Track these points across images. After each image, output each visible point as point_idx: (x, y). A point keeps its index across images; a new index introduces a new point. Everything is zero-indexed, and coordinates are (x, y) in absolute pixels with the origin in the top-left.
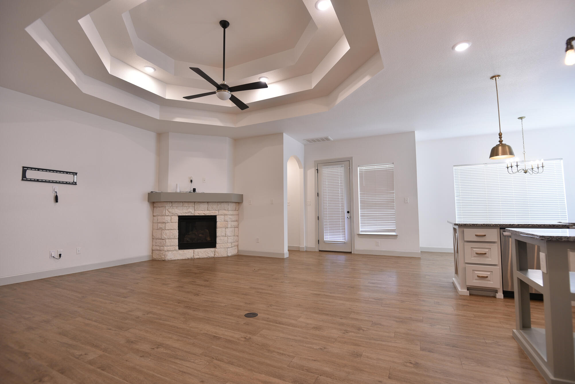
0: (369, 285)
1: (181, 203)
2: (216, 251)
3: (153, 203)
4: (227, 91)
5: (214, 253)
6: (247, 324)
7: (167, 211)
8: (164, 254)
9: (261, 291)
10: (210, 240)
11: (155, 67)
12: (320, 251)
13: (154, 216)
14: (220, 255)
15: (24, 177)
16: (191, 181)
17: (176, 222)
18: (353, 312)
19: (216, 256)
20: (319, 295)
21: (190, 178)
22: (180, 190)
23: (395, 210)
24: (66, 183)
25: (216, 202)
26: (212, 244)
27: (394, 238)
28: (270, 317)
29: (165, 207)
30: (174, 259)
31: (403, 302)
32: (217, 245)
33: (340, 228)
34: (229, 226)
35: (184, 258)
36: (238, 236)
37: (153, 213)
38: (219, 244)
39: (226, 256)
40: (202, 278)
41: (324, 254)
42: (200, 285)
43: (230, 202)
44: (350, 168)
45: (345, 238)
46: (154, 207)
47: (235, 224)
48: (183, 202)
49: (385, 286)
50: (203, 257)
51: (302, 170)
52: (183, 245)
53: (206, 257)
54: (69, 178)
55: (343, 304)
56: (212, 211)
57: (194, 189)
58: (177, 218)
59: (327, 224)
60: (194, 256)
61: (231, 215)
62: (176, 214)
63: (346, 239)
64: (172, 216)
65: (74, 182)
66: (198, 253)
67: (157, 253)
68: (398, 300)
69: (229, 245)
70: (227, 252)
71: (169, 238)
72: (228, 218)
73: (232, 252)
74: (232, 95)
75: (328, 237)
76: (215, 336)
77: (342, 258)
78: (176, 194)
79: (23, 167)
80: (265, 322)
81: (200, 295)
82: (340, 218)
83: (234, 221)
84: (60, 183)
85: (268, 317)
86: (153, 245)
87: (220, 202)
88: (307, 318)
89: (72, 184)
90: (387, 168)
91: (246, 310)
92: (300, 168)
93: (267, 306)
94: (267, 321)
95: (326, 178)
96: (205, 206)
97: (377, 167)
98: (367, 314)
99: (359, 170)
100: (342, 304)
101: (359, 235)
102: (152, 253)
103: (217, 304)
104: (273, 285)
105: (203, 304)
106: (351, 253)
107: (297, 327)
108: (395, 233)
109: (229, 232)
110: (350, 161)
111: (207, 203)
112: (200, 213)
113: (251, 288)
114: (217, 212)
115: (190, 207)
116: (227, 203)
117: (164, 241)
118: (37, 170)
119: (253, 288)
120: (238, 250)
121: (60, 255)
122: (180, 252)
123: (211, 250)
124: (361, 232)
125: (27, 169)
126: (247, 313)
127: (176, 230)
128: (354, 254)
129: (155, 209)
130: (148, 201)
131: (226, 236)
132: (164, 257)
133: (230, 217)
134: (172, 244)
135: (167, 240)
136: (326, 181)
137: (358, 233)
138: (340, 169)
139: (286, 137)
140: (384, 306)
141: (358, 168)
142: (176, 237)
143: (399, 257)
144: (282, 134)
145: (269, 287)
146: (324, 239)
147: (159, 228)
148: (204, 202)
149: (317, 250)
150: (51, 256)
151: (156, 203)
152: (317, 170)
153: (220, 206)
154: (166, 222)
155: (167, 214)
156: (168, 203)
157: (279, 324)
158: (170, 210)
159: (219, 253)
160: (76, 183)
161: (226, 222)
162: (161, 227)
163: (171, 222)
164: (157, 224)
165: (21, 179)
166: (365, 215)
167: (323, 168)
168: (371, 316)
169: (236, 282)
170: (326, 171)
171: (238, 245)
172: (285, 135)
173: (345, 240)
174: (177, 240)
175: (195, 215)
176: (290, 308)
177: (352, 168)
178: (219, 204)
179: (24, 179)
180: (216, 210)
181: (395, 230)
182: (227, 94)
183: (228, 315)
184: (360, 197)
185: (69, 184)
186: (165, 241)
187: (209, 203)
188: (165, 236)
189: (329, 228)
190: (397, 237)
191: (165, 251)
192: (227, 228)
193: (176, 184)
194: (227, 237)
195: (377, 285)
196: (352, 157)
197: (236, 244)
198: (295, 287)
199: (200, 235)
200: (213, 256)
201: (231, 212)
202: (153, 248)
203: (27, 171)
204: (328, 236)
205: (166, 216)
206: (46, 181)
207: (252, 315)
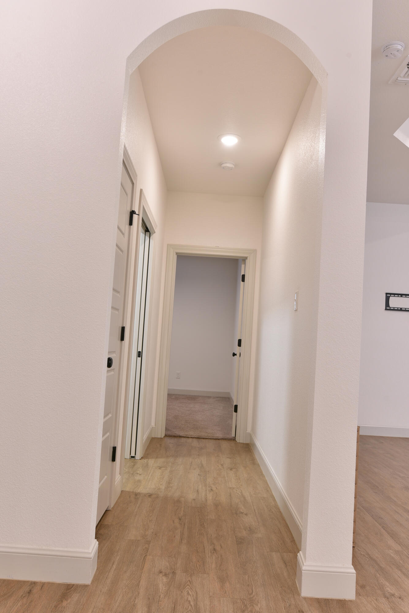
79: (387, 294)
118: (400, 296)
125: (390, 295)
165: (384, 308)
179: (387, 308)
203: (390, 297)
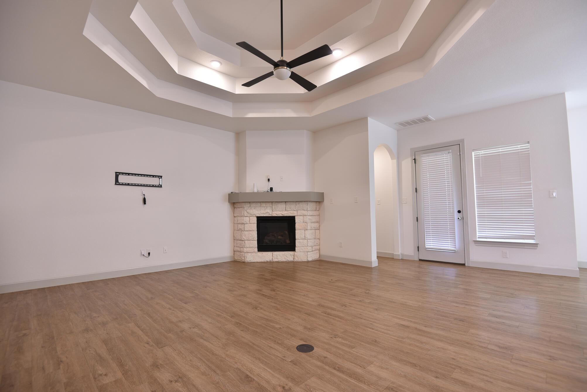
0: (490, 318)
1: (259, 203)
2: (295, 254)
3: (234, 203)
4: (286, 67)
5: (293, 257)
6: (294, 363)
7: (246, 212)
8: (244, 255)
9: (329, 311)
10: (289, 242)
11: (221, 60)
12: (420, 260)
13: (234, 217)
14: (299, 259)
15: (117, 182)
16: (269, 180)
17: (254, 223)
18: (459, 367)
19: (295, 260)
20: (408, 327)
21: (267, 177)
22: (257, 190)
23: (532, 208)
24: (153, 186)
25: (294, 201)
26: (291, 247)
27: (532, 248)
28: (328, 356)
29: (244, 207)
30: (254, 261)
31: (552, 358)
32: (296, 248)
33: (448, 232)
34: (309, 228)
35: (263, 261)
36: (319, 239)
37: (234, 214)
38: (298, 247)
39: (306, 260)
40: (270, 286)
41: (425, 265)
42: (264, 295)
43: (309, 201)
44: (461, 154)
45: (455, 245)
46: (234, 208)
47: (316, 225)
48: (260, 202)
49: (517, 324)
50: (282, 261)
51: (395, 161)
52: (262, 247)
53: (285, 260)
54: (155, 181)
55: (443, 349)
56: (290, 212)
57: (271, 188)
58: (256, 219)
59: (430, 227)
60: (273, 259)
61: (311, 216)
62: (255, 214)
63: (457, 246)
64: (251, 216)
65: (159, 185)
66: (277, 257)
67: (238, 254)
68: (544, 355)
69: (310, 249)
70: (307, 256)
71: (248, 240)
72: (307, 219)
73: (312, 256)
74: (292, 73)
75: (431, 244)
76: (248, 375)
77: (451, 272)
78: (253, 194)
79: (116, 173)
80: (319, 364)
81: (259, 308)
82: (447, 219)
83: (314, 222)
84: (147, 186)
85: (325, 356)
86: (234, 246)
87: (298, 201)
88: (382, 368)
89: (158, 187)
90: (518, 150)
91: (301, 339)
92: (392, 159)
93: (330, 336)
94: (323, 362)
95: (427, 169)
96: (283, 206)
97: (501, 149)
98: (484, 375)
99: (474, 155)
100: (441, 348)
101: (476, 242)
102: (234, 254)
103: (271, 324)
104: (348, 304)
105: (257, 322)
106: (464, 265)
107: (361, 381)
108: (533, 241)
109: (309, 234)
110: (460, 145)
111: (284, 203)
112: (277, 213)
113: (320, 305)
114: (295, 212)
115: (268, 207)
116: (306, 202)
117: (243, 242)
118: (127, 175)
119: (322, 306)
120: (319, 255)
121: (149, 253)
122: (259, 255)
123: (289, 254)
124: (478, 238)
125: (119, 174)
126: (300, 344)
127: (254, 231)
128: (470, 268)
129: (235, 209)
130: (229, 202)
131: (306, 238)
132: (244, 258)
133: (310, 217)
134: (251, 246)
135: (246, 242)
136: (427, 173)
137: (475, 240)
138: (446, 156)
139: (372, 122)
140: (517, 364)
141: (473, 153)
142: (254, 239)
143: (540, 275)
144: (366, 119)
145: (342, 306)
146: (426, 246)
147: (239, 229)
148: (282, 202)
149: (416, 259)
150: (141, 255)
151: (236, 204)
152: (414, 160)
153: (299, 206)
154: (245, 223)
155: (246, 215)
156: (246, 203)
157: (338, 370)
158: (248, 211)
159: (299, 257)
160: (161, 185)
161: (305, 223)
162: (241, 228)
163: (250, 223)
164: (237, 225)
165: (114, 183)
166: (485, 216)
167: (422, 156)
168: (492, 380)
169: (304, 295)
170: (426, 160)
171: (320, 248)
172: (370, 120)
173: (455, 247)
174: (256, 242)
175: (273, 216)
176: (361, 344)
177: (464, 153)
178: (297, 203)
179: (117, 183)
180: (294, 211)
181: (534, 236)
182: (286, 71)
183: (278, 342)
184: (476, 191)
185: (156, 187)
186: (245, 242)
187: (287, 203)
188: (244, 237)
189: (432, 232)
190: (537, 247)
191: (245, 253)
192: (307, 230)
193: (254, 184)
194: (306, 240)
195: (504, 321)
196: (464, 140)
197: (318, 247)
198: (376, 310)
199: (279, 237)
200: (292, 260)
201: (310, 213)
202: (234, 249)
204: (431, 241)
205: (245, 217)
206: (135, 185)
207: (305, 348)
